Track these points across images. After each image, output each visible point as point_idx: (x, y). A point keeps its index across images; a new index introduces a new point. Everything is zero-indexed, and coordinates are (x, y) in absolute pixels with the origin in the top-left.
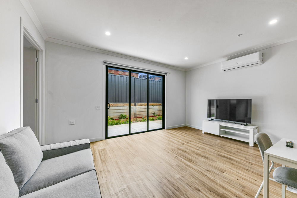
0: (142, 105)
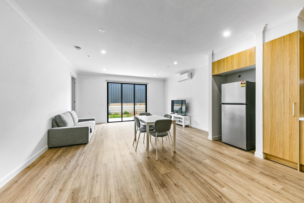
0: (141, 105)
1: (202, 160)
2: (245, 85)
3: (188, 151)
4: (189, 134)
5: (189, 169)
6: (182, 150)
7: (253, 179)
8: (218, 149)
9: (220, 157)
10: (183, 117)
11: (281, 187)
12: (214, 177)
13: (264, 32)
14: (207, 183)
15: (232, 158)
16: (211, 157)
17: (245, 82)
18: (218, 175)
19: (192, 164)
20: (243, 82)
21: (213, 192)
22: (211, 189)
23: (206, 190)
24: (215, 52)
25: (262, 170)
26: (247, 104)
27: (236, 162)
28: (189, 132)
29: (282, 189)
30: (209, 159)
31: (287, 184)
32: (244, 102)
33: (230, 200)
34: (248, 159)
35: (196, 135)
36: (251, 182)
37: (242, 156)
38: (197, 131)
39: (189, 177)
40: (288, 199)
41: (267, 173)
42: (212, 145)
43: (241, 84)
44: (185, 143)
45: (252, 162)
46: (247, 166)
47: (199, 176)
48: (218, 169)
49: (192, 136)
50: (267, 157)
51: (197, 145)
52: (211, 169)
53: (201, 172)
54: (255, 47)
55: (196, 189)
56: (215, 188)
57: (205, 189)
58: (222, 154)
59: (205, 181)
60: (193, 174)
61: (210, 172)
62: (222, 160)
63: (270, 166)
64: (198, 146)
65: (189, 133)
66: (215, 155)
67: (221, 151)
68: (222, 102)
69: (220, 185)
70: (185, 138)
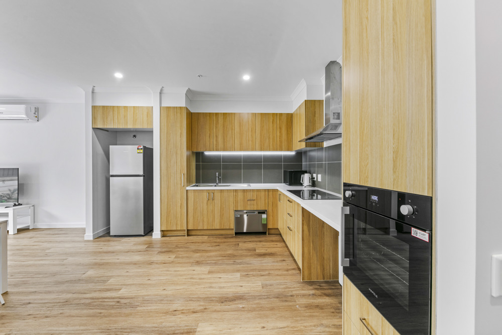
1: (80, 275)
2: (142, 151)
3: (46, 275)
4: (36, 244)
5: (58, 301)
6: (27, 281)
7: (151, 263)
8: (105, 249)
9: (110, 258)
10: (10, 211)
11: (174, 257)
12: (105, 287)
13: (160, 93)
14: (96, 300)
15: (128, 252)
16: (96, 264)
17: (142, 147)
18: (112, 281)
19: (60, 292)
20: (140, 148)
21: (108, 303)
22: (104, 302)
23: (96, 309)
24: (96, 90)
25: (160, 250)
26: (144, 176)
27: (133, 253)
28: (34, 239)
29: (176, 257)
30: (92, 268)
31: (178, 251)
32: (141, 173)
33: (130, 297)
34: (146, 244)
35: (57, 242)
36: (150, 266)
37: (140, 244)
38: (56, 232)
39: (61, 311)
40: (179, 263)
41: (164, 250)
42: (93, 247)
43: (138, 149)
44: (30, 266)
45: (150, 245)
46: (145, 253)
47: (81, 299)
48: (110, 274)
49: (45, 245)
50: (164, 233)
51: (64, 258)
52: (100, 279)
53: (82, 292)
54: (152, 107)
55: (79, 318)
56: (109, 298)
57: (95, 307)
58: (113, 252)
59: (93, 299)
60: (68, 303)
61: (98, 284)
62: (114, 261)
63: (166, 242)
64: (66, 259)
65: (35, 242)
66: (101, 260)
67: (110, 249)
68: (111, 174)
69: (116, 290)
70: (25, 256)
